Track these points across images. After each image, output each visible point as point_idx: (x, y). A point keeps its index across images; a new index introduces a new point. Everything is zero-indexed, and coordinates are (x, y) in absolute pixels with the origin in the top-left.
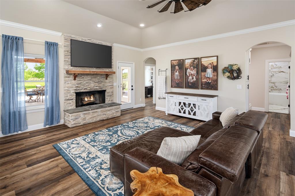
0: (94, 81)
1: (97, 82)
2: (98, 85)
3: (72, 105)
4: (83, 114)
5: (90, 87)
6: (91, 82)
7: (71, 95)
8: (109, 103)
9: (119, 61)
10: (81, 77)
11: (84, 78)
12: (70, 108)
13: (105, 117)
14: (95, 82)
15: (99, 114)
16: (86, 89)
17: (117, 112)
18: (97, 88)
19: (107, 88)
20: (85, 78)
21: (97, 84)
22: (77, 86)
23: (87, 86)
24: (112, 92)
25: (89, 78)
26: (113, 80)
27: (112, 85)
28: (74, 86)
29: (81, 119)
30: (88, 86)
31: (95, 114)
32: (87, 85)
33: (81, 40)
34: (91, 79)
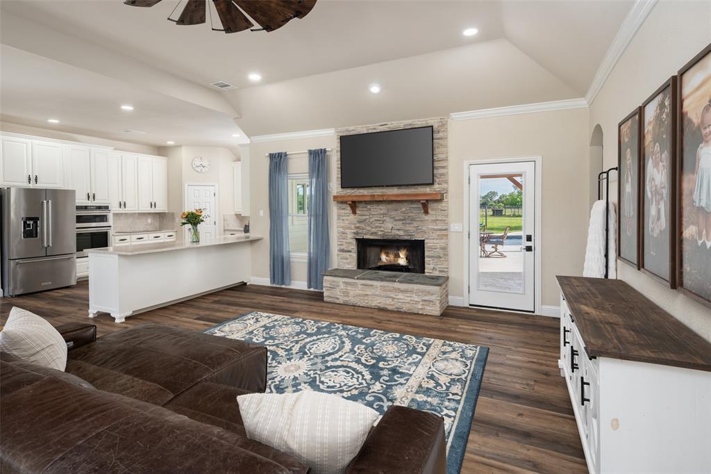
0: (394, 218)
1: (401, 220)
2: (403, 227)
3: (351, 262)
4: (344, 282)
5: (382, 229)
6: (388, 219)
7: (348, 243)
8: (432, 275)
9: (472, 162)
10: (364, 209)
11: (370, 210)
12: (347, 267)
13: (392, 305)
14: (396, 220)
15: (377, 293)
16: (376, 233)
17: (427, 303)
18: (401, 233)
19: (426, 236)
20: (374, 211)
21: (399, 225)
22: (358, 225)
23: (376, 227)
24: (444, 249)
25: (382, 209)
26: (447, 216)
27: (444, 228)
28: (353, 226)
29: (340, 292)
30: (380, 227)
31: (368, 290)
32: (377, 225)
33: (365, 132)
34: (386, 212)
